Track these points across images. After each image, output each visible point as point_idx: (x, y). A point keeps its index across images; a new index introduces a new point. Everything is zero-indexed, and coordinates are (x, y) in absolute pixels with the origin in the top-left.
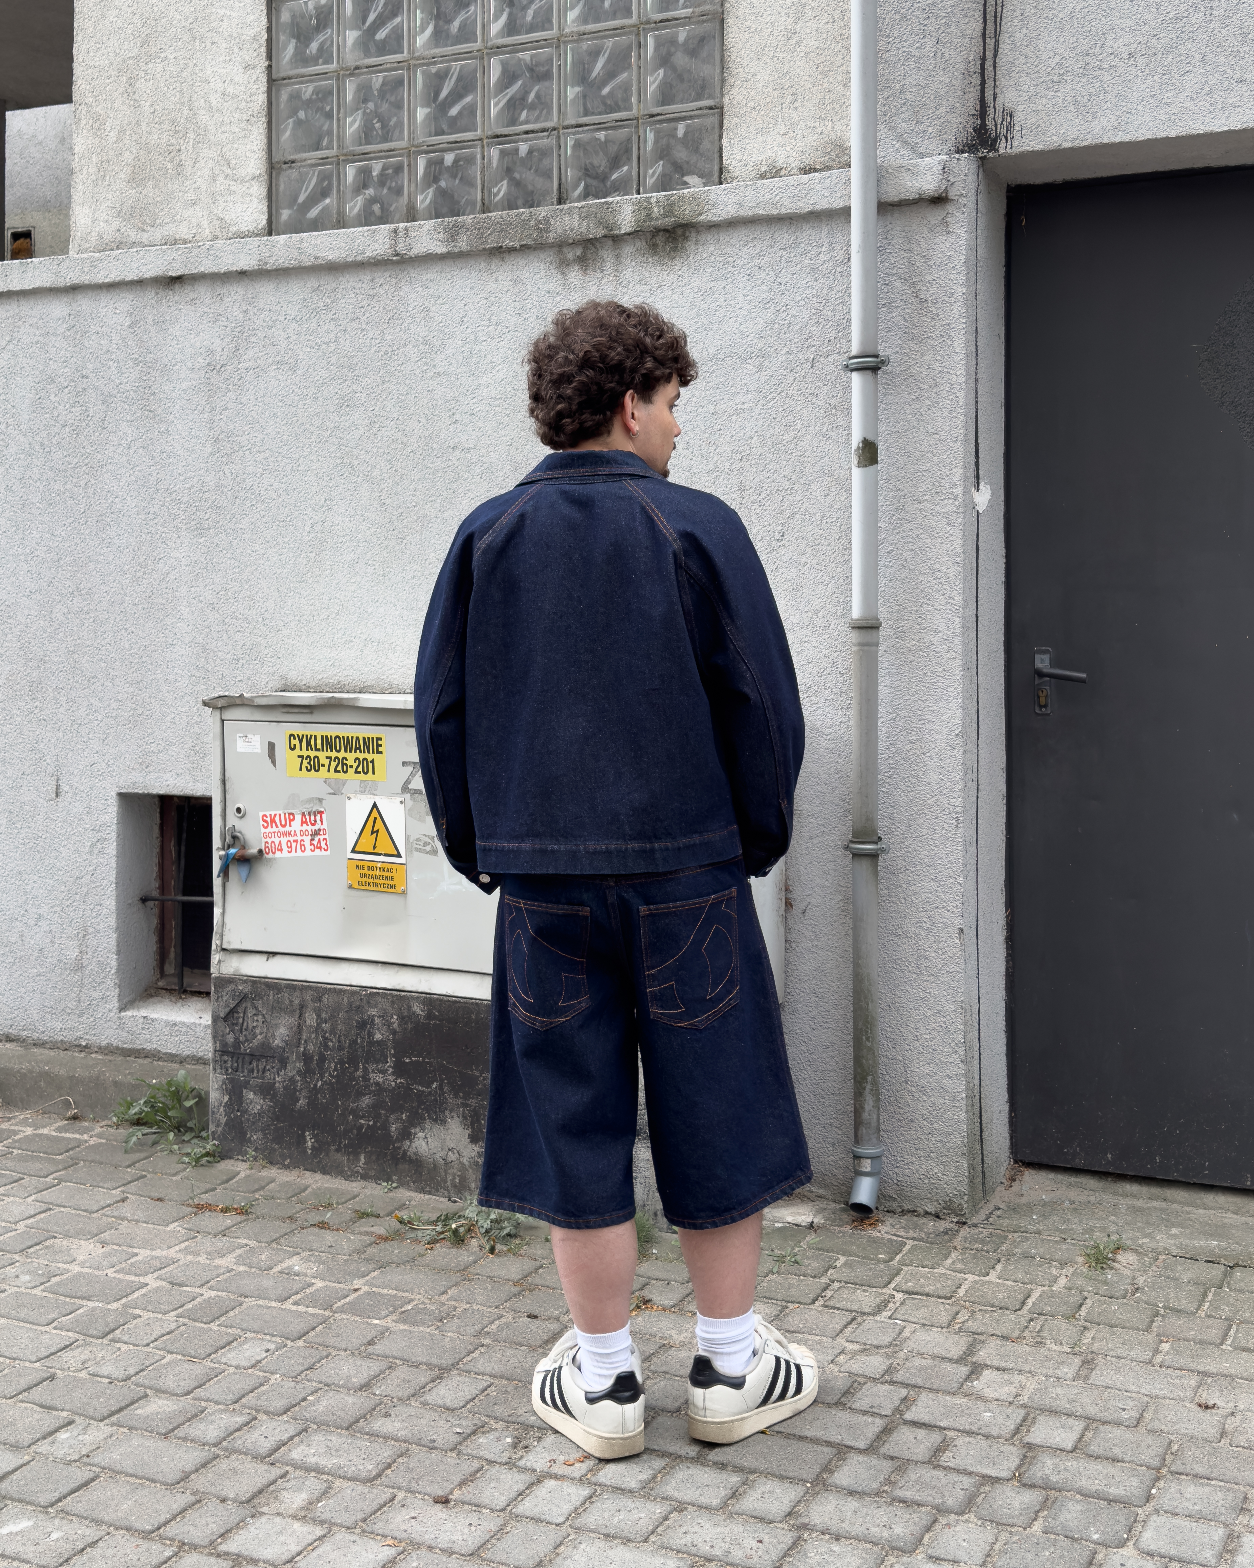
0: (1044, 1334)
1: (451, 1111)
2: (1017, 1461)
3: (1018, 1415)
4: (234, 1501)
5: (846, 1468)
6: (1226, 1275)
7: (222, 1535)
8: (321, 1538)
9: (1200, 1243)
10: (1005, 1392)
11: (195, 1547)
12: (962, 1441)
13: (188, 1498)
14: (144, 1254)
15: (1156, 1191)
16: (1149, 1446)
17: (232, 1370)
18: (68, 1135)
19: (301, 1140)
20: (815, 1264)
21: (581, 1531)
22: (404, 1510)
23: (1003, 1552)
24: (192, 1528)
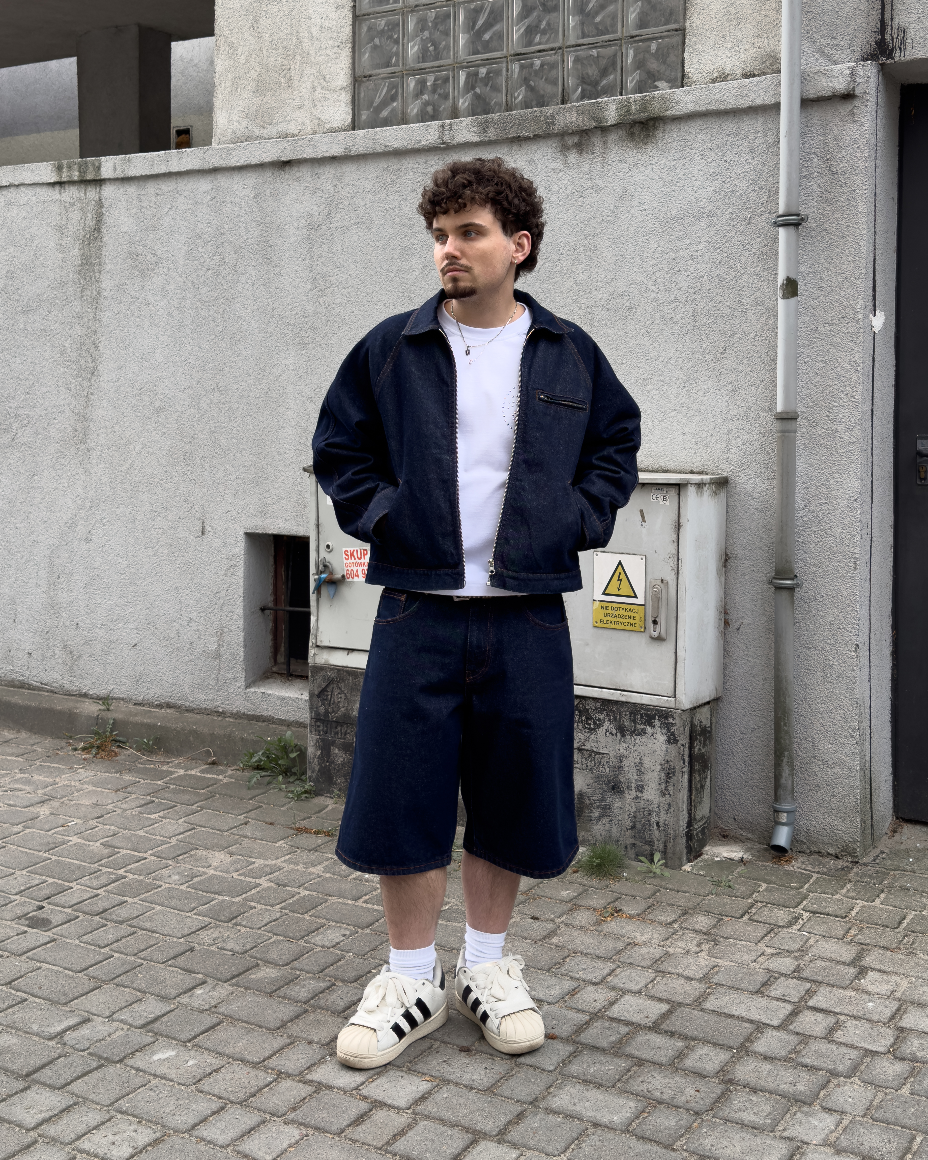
0: (914, 946)
2: (892, 1040)
3: (893, 1006)
4: (318, 1043)
5: (763, 1040)
7: (308, 1068)
10: (884, 988)
11: (289, 1076)
12: (851, 1023)
13: (285, 1040)
14: (259, 862)
17: (319, 948)
18: (208, 776)
20: (744, 889)
21: (567, 1077)
22: (438, 1055)
23: (879, 1107)
24: (287, 1062)
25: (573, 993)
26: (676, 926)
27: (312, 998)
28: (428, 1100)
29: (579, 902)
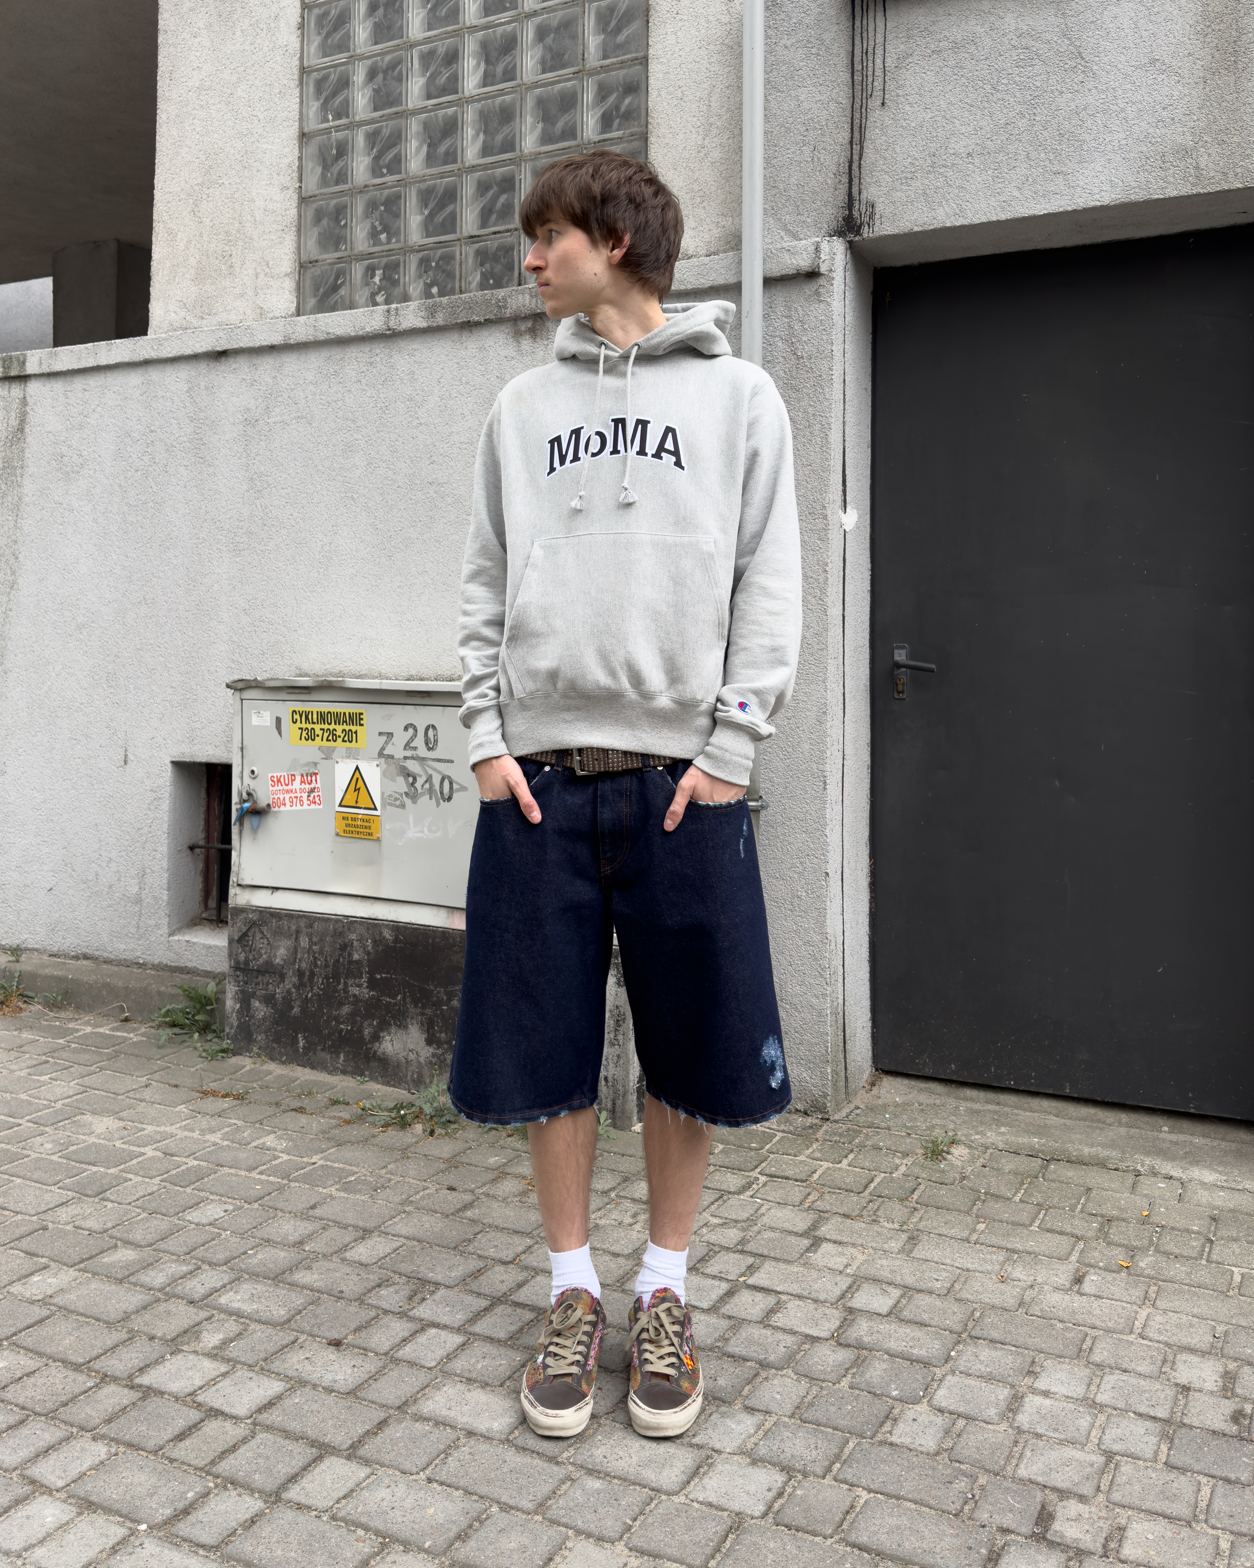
0: (878, 1213)
1: (412, 1018)
2: (838, 1323)
3: (845, 1283)
6: (1042, 1167)
7: (141, 1369)
8: (224, 1375)
9: (1024, 1140)
10: (838, 1262)
11: (115, 1379)
12: (793, 1304)
13: (124, 1336)
14: (150, 1129)
15: (991, 1095)
16: (955, 1313)
17: (192, 1226)
18: (119, 1034)
19: (295, 1041)
21: (448, 1375)
22: (301, 1351)
23: (811, 1404)
24: (116, 1362)
25: (477, 1274)
26: (613, 1195)
27: (169, 1285)
28: (274, 1407)
29: (508, 1170)
